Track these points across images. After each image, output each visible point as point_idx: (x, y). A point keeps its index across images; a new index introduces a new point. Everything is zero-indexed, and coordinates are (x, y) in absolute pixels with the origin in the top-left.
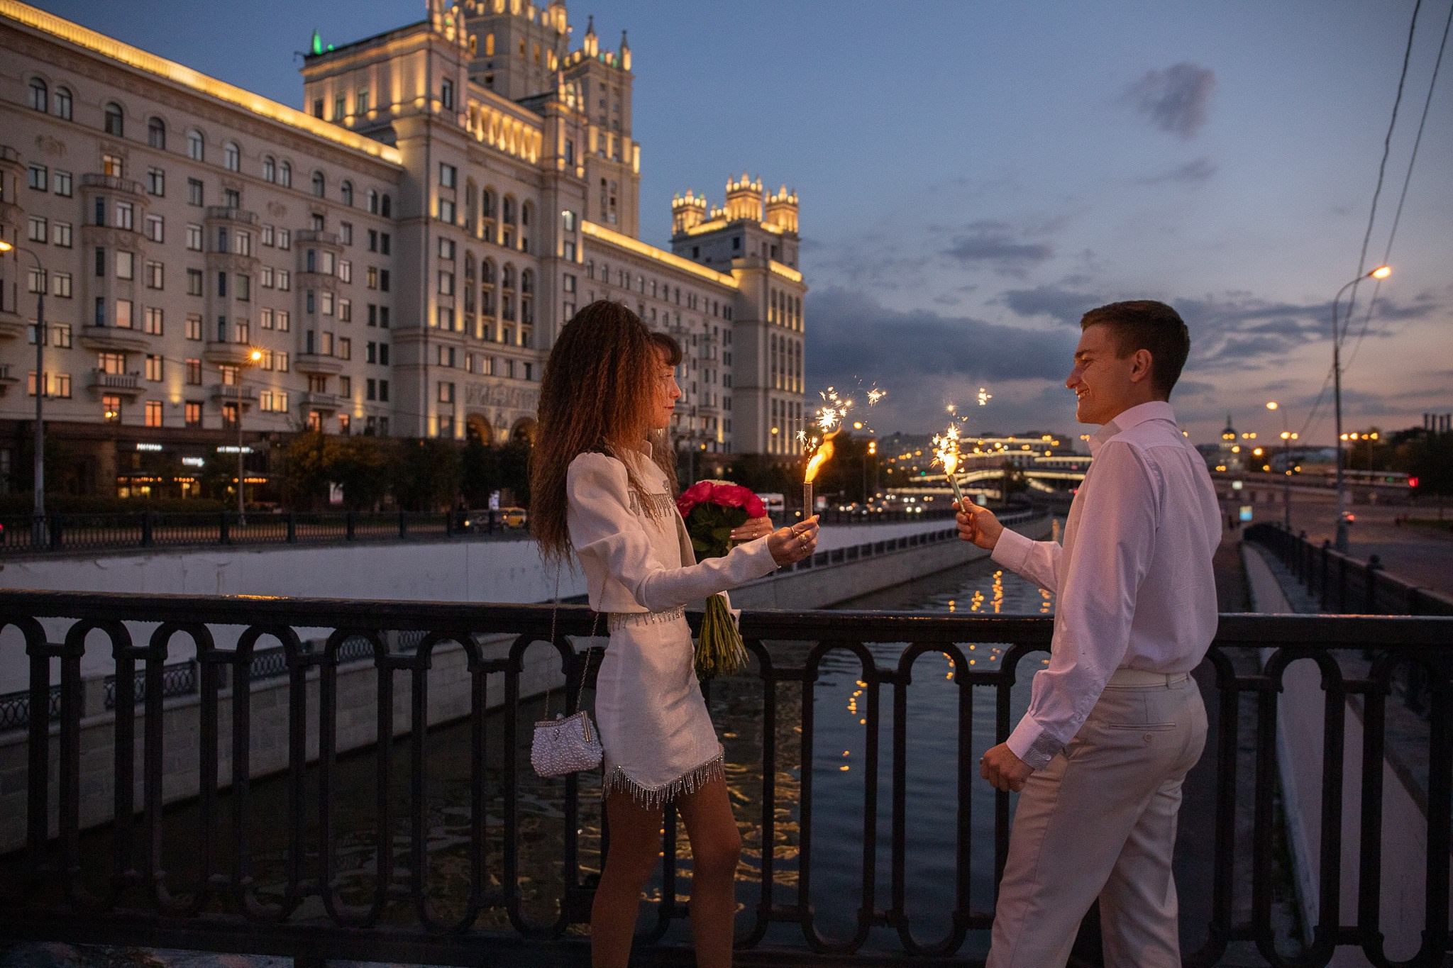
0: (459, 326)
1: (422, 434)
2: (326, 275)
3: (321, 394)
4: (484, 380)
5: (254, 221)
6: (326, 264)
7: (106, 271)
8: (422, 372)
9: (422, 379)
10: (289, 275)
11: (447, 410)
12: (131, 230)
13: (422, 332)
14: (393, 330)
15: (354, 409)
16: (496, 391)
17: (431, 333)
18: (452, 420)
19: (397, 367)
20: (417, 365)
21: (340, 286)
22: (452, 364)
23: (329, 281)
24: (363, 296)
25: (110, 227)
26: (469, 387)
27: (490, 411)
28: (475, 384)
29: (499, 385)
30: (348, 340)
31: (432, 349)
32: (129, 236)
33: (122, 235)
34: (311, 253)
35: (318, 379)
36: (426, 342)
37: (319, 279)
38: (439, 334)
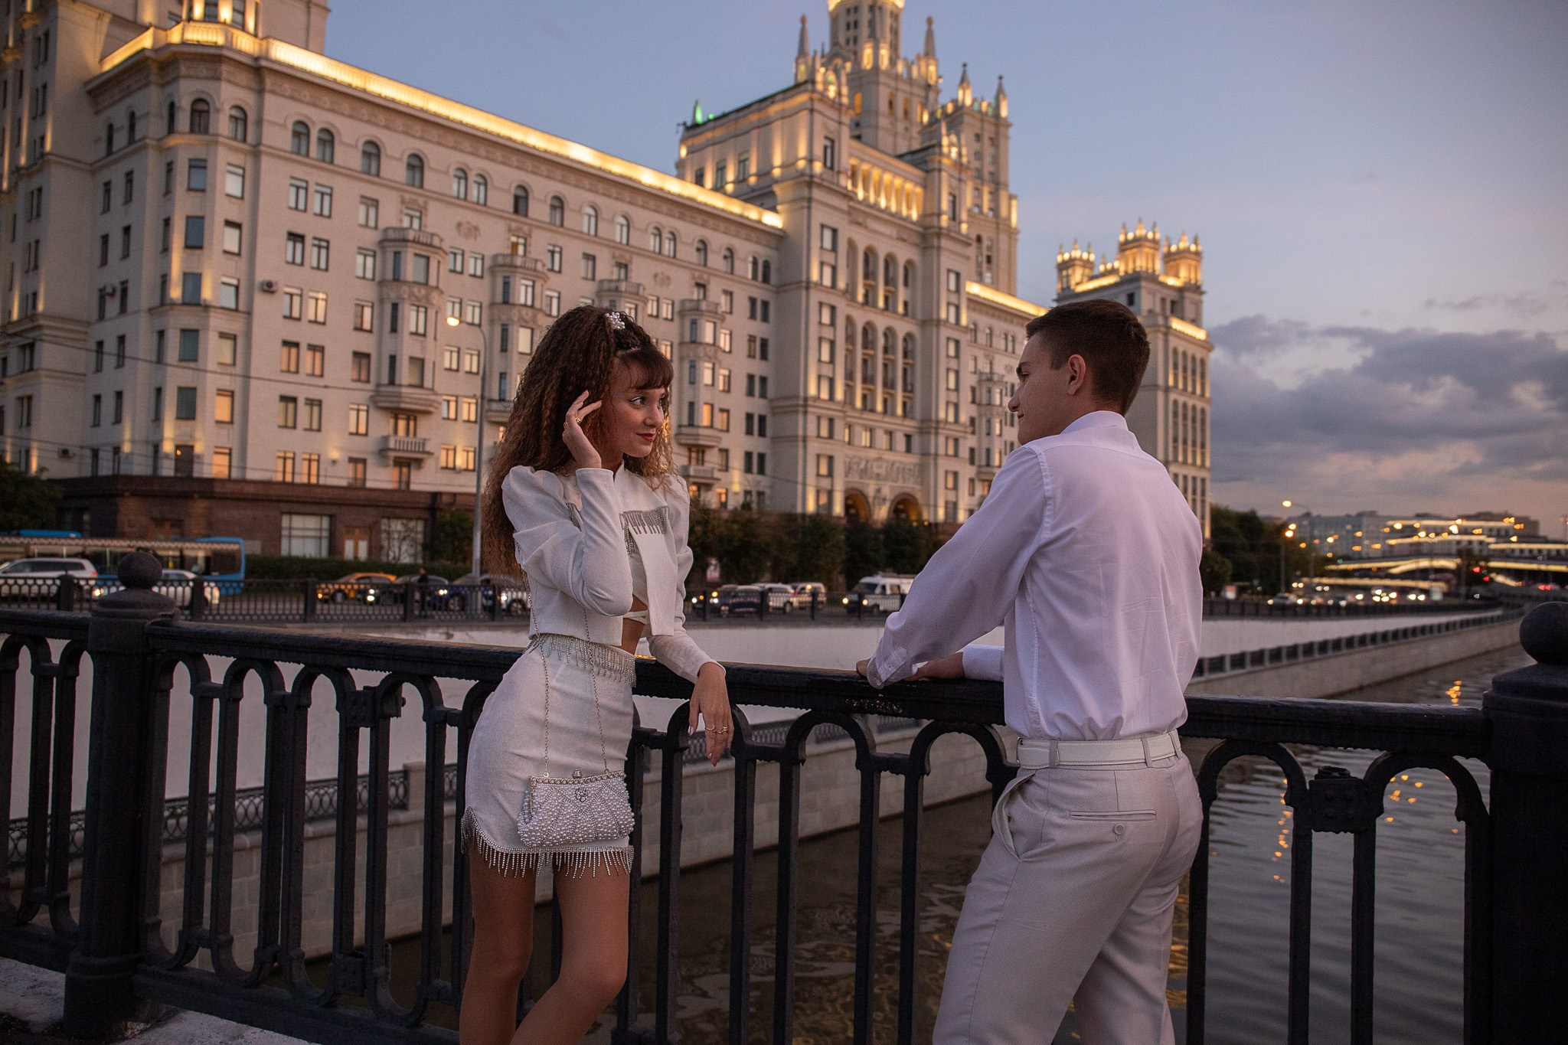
0: (839, 395)
1: (799, 510)
2: (708, 344)
3: (700, 468)
4: (862, 454)
5: (641, 292)
6: (707, 334)
7: (509, 346)
8: (801, 444)
9: (801, 451)
10: (672, 346)
11: (825, 483)
12: (532, 306)
13: (801, 402)
14: (771, 401)
15: (731, 483)
16: (875, 464)
17: (810, 403)
18: (830, 493)
19: (775, 439)
20: (797, 436)
21: (720, 356)
22: (831, 436)
23: (711, 351)
24: (744, 366)
25: (514, 305)
26: (848, 460)
27: (868, 485)
28: (854, 456)
29: (879, 459)
30: (728, 411)
31: (812, 420)
32: (530, 312)
33: (524, 311)
34: (694, 323)
35: (698, 452)
36: (805, 413)
37: (701, 349)
38: (818, 404)
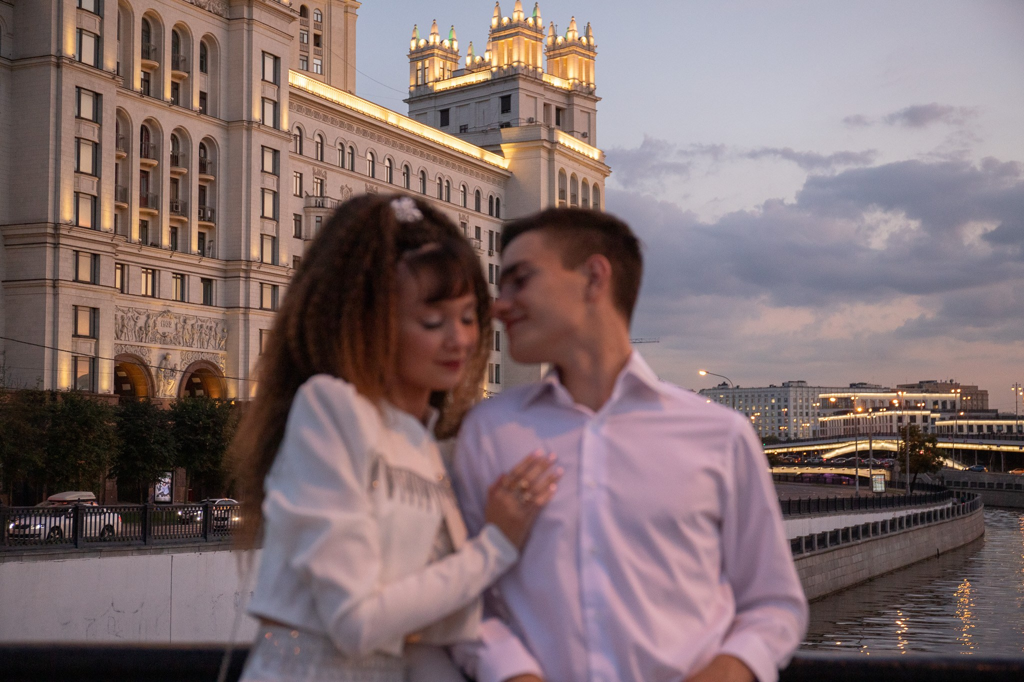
0: (107, 222)
1: (47, 386)
4: (141, 305)
8: (49, 290)
9: (49, 300)
11: (86, 347)
13: (50, 230)
16: (159, 320)
17: (63, 231)
18: (94, 362)
20: (43, 279)
26: (120, 314)
27: (149, 350)
28: (129, 309)
29: (165, 313)
31: (66, 255)
36: (56, 246)
38: (75, 233)
